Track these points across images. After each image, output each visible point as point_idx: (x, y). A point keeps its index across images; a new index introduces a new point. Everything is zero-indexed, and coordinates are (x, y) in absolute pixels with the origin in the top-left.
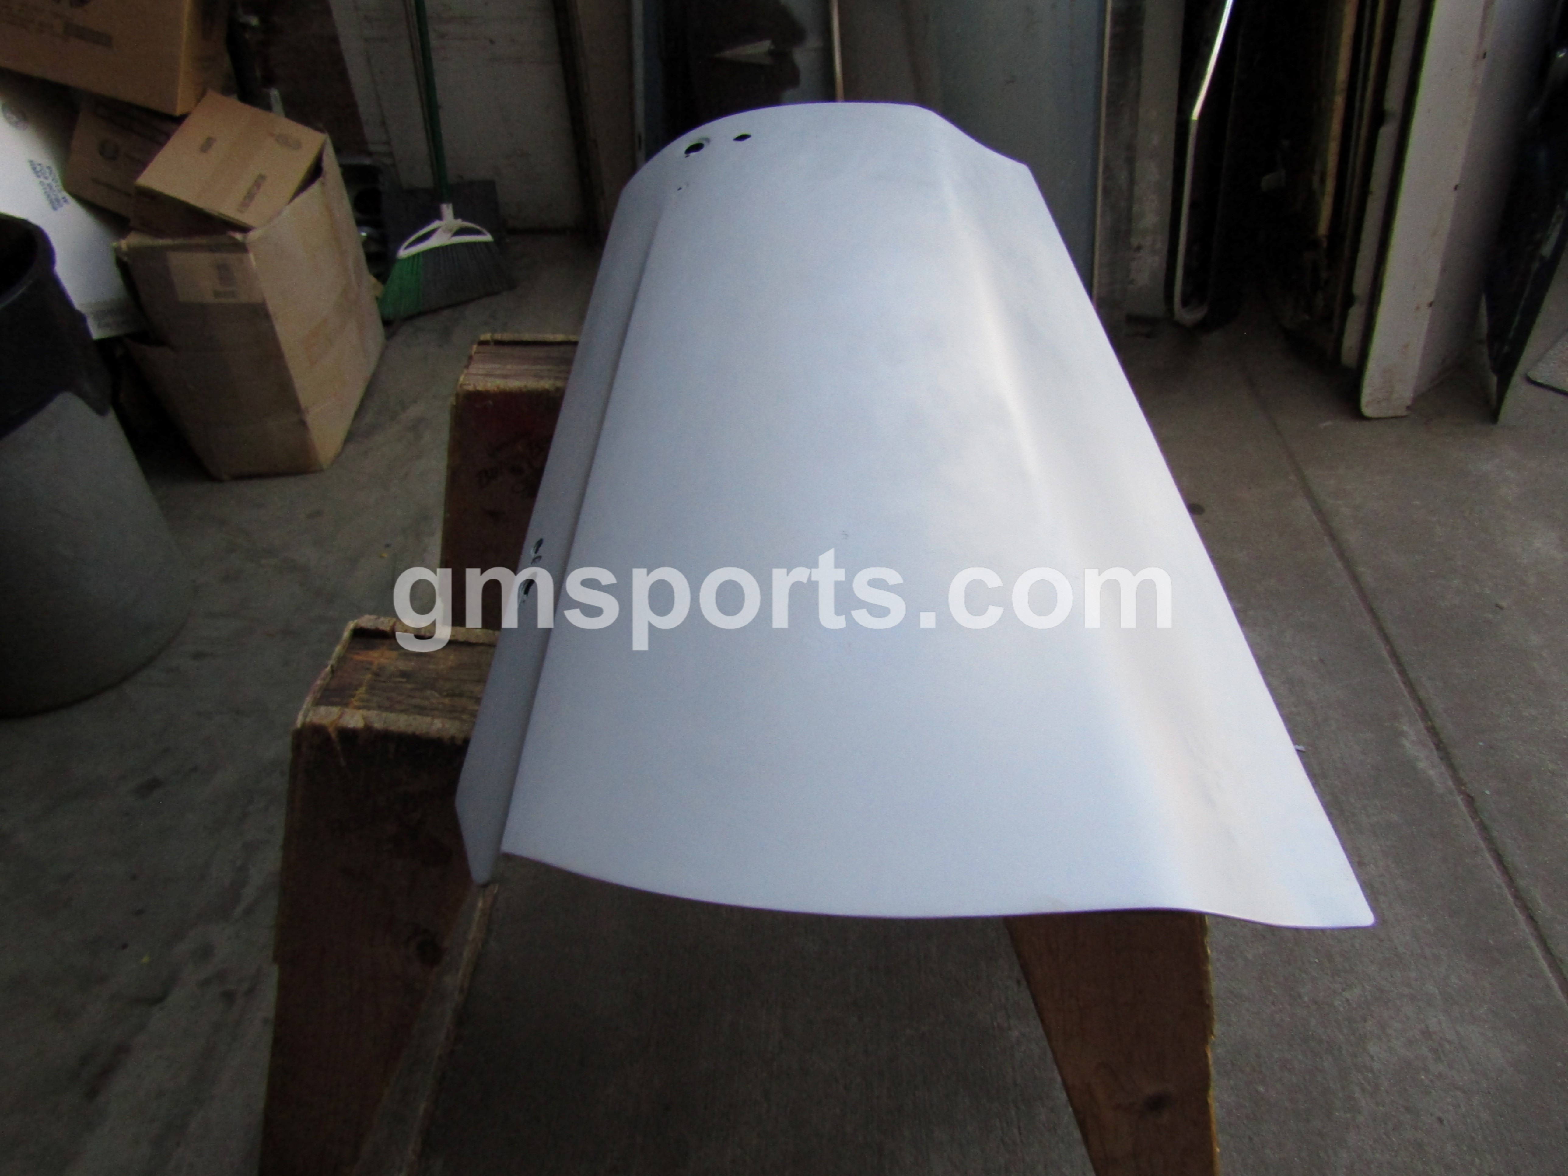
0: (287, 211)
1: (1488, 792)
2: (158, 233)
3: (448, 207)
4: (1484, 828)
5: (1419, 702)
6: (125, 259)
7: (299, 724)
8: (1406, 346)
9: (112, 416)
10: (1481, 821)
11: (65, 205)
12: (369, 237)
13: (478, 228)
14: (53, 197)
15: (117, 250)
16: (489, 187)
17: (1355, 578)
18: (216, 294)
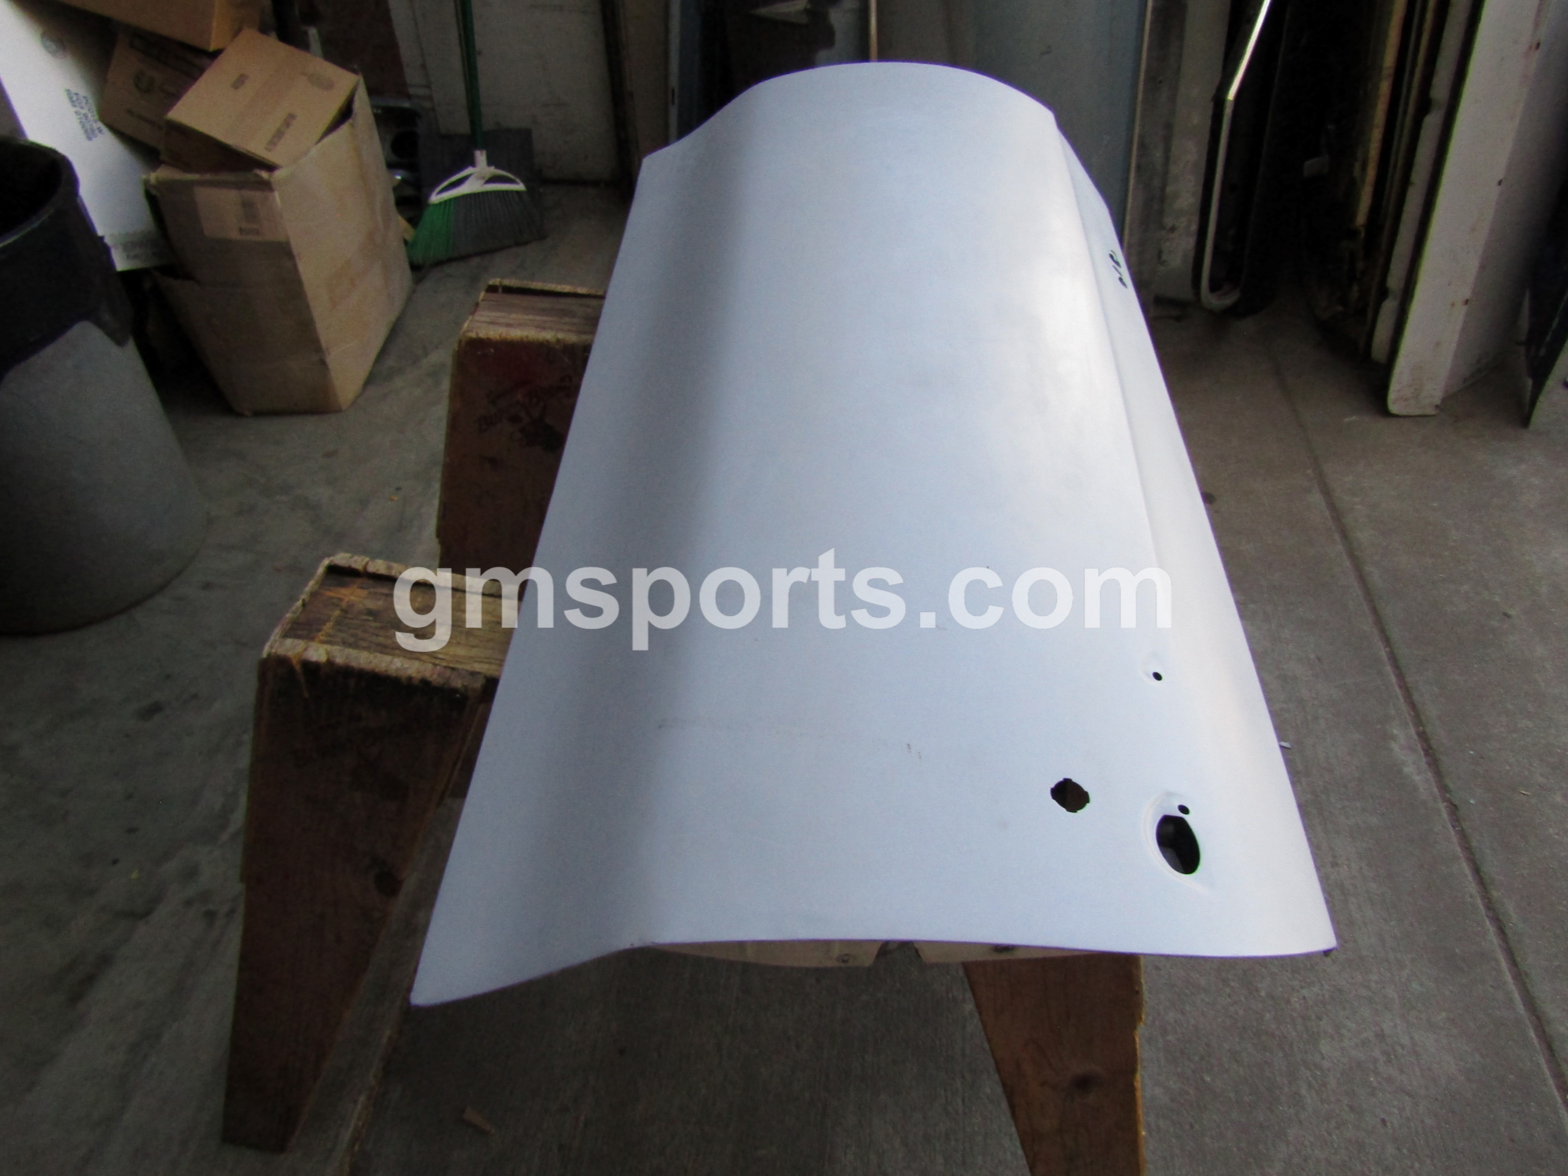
0: (314, 151)
1: (1472, 801)
2: (186, 167)
3: (482, 154)
4: (1463, 836)
5: (1413, 705)
6: (154, 192)
7: (265, 655)
8: (1438, 344)
9: (131, 348)
10: (1463, 830)
11: (100, 136)
12: (403, 181)
13: (512, 176)
14: (88, 126)
15: (146, 183)
16: (525, 135)
17: (1362, 579)
18: (241, 231)
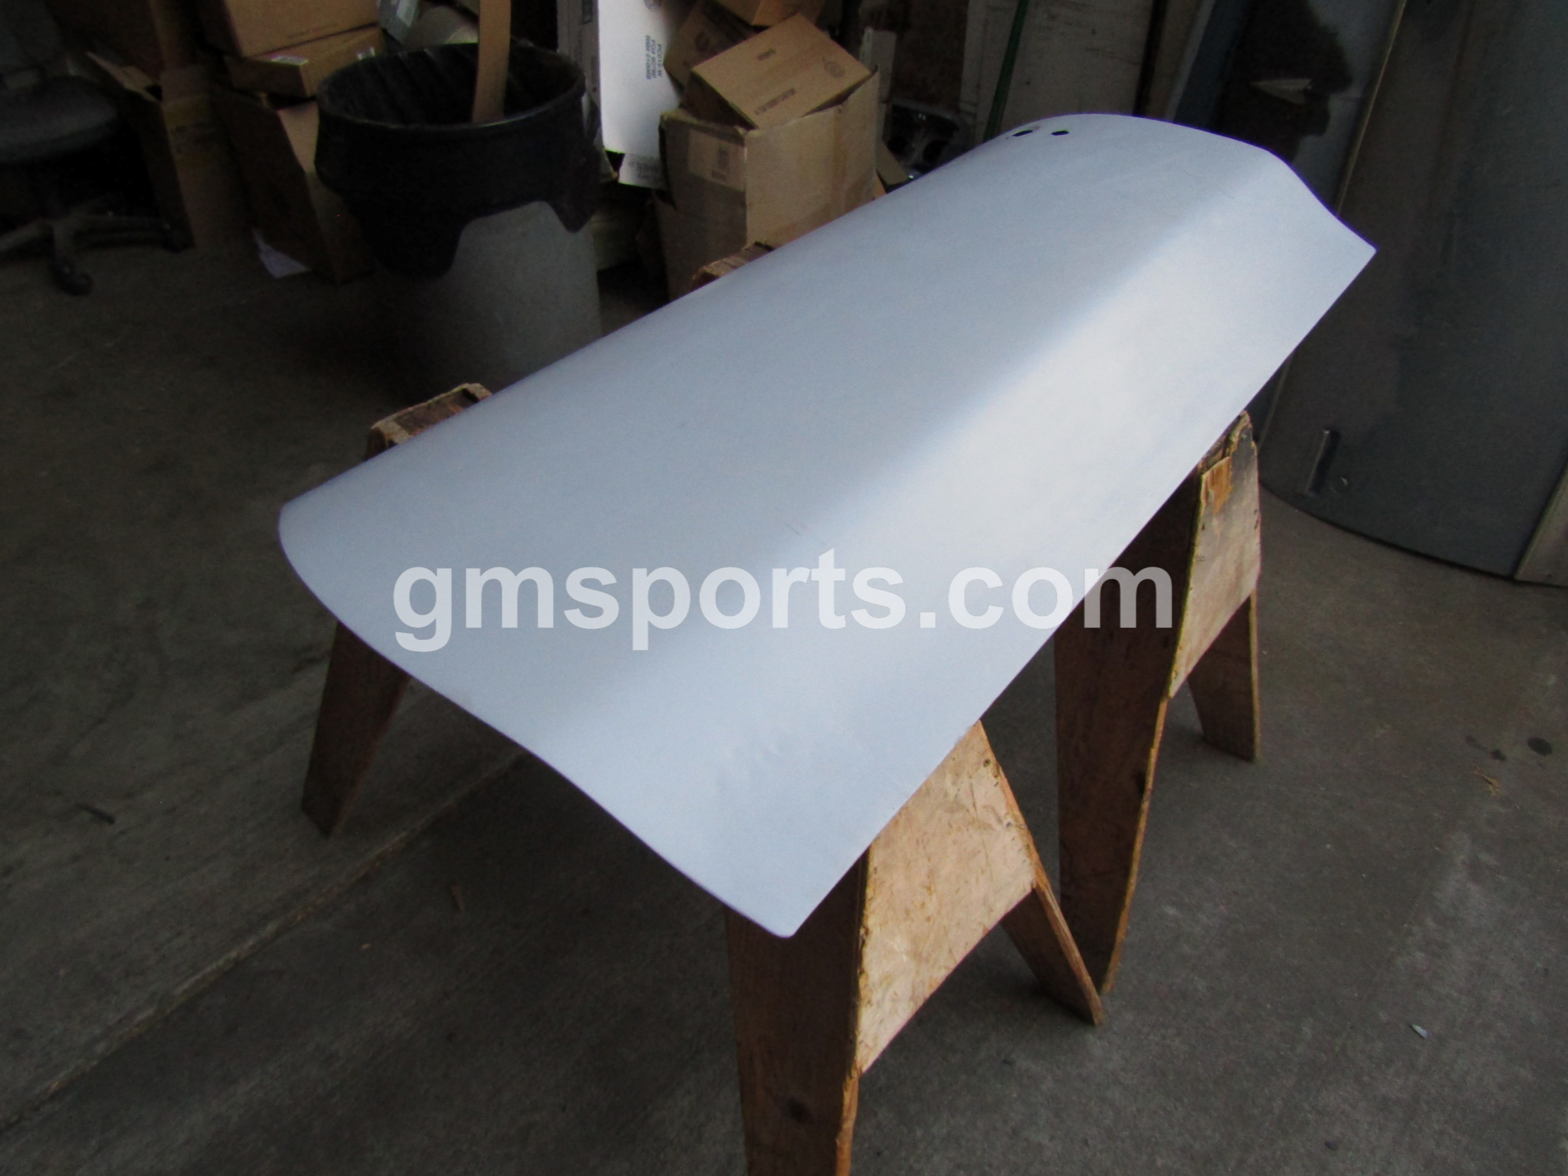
0: (796, 122)
11: (658, 77)
14: (652, 68)
18: (714, 174)
